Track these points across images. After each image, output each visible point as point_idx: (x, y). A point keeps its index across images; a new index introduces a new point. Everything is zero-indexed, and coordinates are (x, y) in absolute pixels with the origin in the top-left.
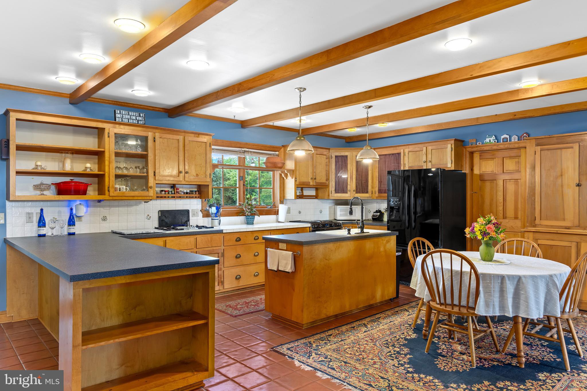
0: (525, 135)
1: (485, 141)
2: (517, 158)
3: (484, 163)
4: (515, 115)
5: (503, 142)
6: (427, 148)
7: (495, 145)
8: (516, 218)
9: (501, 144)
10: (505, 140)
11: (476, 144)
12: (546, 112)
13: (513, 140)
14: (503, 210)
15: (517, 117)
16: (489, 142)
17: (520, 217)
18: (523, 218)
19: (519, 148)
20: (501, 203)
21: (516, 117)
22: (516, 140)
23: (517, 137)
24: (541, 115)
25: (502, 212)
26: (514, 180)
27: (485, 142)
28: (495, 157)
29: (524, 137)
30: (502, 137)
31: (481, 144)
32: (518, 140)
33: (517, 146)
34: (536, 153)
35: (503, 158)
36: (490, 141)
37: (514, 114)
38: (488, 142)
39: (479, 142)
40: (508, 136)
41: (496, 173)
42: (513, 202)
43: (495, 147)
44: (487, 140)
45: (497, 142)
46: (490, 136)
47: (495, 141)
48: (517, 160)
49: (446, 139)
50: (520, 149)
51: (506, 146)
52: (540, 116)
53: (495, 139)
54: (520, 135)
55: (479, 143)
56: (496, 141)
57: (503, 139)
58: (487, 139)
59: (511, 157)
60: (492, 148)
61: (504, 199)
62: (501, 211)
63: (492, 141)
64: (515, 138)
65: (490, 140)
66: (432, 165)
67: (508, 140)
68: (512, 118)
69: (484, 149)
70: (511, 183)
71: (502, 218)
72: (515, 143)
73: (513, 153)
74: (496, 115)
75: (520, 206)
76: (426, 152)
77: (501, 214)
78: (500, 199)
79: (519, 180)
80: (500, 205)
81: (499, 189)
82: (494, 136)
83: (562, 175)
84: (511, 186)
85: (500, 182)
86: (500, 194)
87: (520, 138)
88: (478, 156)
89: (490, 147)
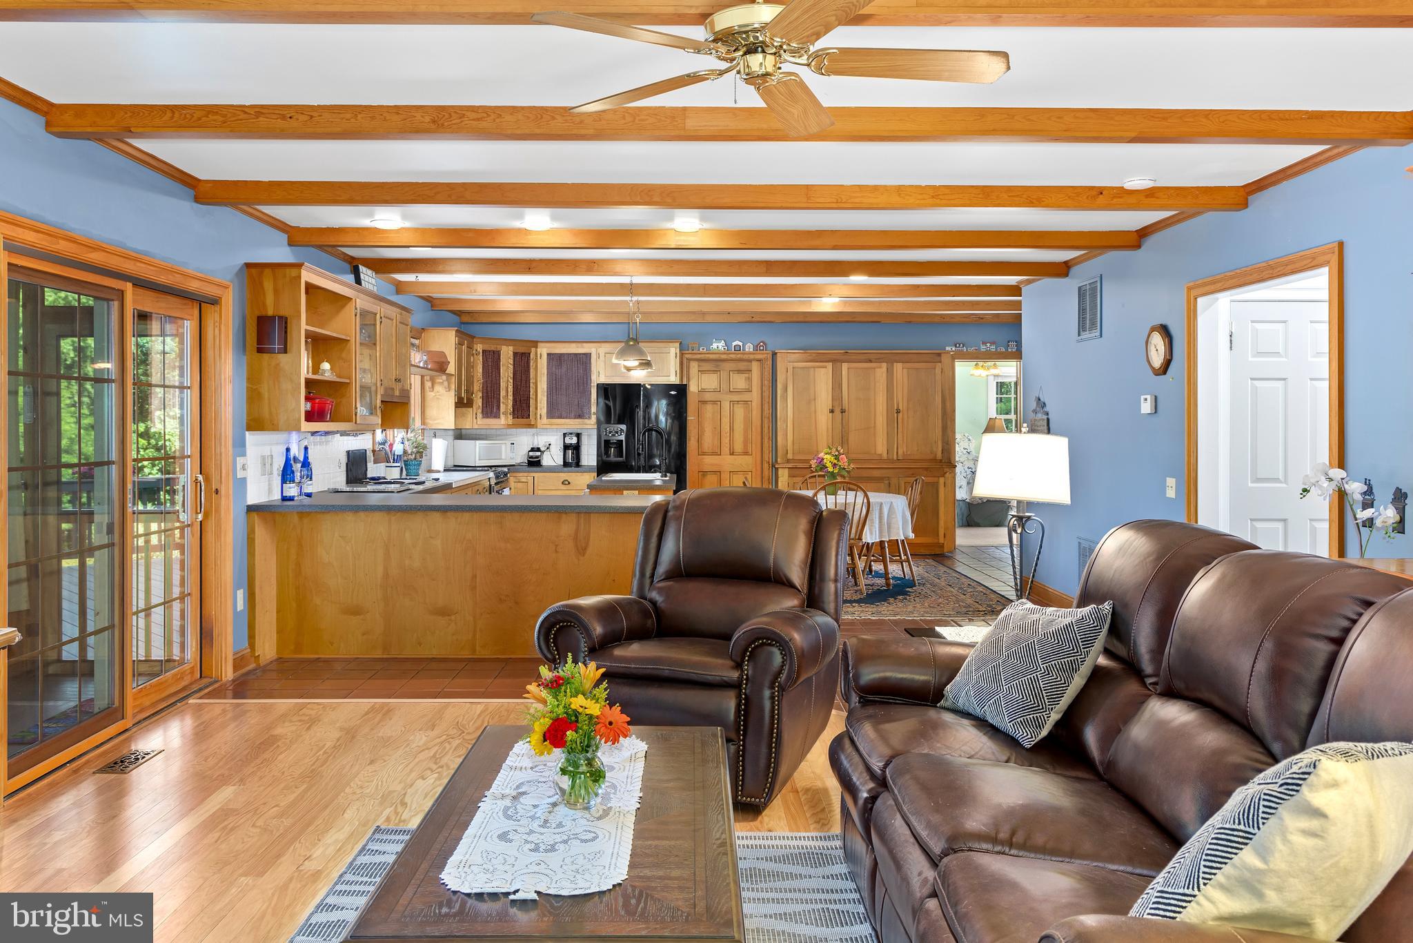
0: (762, 344)
1: (711, 347)
2: (748, 372)
3: (705, 377)
4: (753, 317)
5: (735, 350)
7: (724, 353)
8: (746, 453)
9: (732, 353)
10: (737, 348)
11: (699, 350)
12: (788, 319)
13: (747, 350)
14: (729, 442)
15: (756, 320)
16: (716, 348)
17: (751, 454)
19: (750, 361)
20: (728, 432)
21: (753, 319)
22: (752, 350)
23: (752, 346)
24: (783, 321)
25: (728, 446)
26: (744, 403)
28: (719, 370)
29: (761, 346)
30: (734, 344)
31: (706, 350)
33: (752, 357)
34: (789, 370)
35: (730, 371)
36: (718, 348)
37: (752, 315)
40: (741, 344)
41: (720, 391)
42: (743, 432)
43: (724, 357)
44: (715, 346)
45: (727, 350)
46: (718, 340)
47: (724, 349)
48: (747, 375)
49: (669, 339)
50: (753, 362)
51: (739, 356)
53: (724, 345)
54: (756, 344)
55: (703, 349)
56: (726, 347)
57: (735, 346)
58: (713, 344)
59: (739, 371)
60: (721, 357)
61: (732, 429)
62: (727, 444)
63: (720, 348)
64: (749, 347)
65: (719, 346)
67: (742, 349)
68: (748, 320)
70: (740, 405)
71: (729, 453)
72: (750, 353)
73: (742, 366)
75: (750, 437)
77: (727, 448)
78: (727, 427)
79: (749, 403)
80: (726, 435)
81: (725, 414)
82: (723, 342)
83: (815, 399)
84: (740, 412)
85: (726, 405)
86: (726, 421)
87: (756, 348)
88: (697, 366)
89: (718, 355)
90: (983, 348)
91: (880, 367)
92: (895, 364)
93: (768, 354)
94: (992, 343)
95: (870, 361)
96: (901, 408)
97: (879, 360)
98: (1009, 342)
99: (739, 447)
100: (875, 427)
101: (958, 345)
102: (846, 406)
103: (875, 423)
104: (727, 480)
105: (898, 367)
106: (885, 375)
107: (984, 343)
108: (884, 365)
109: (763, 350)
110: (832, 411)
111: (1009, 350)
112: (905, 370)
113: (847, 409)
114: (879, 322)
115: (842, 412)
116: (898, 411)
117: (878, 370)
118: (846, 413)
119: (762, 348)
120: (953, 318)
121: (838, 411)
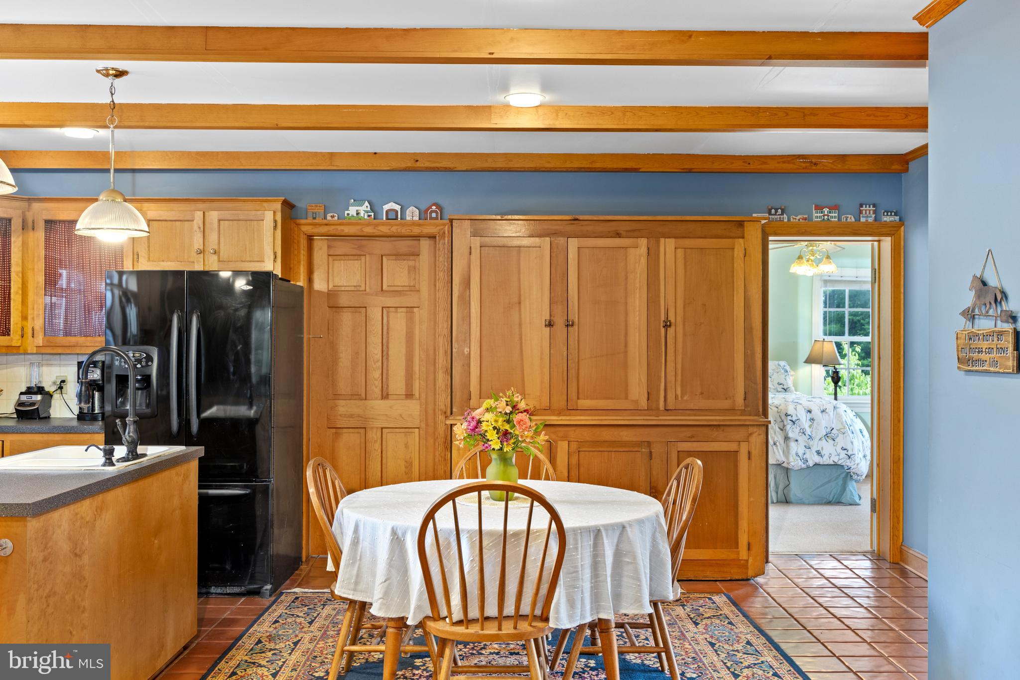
0: (434, 207)
1: (346, 212)
2: (412, 258)
3: (339, 266)
4: (417, 161)
5: (387, 219)
6: (206, 213)
7: (369, 224)
8: (409, 395)
9: (383, 224)
10: (392, 215)
11: (325, 218)
12: (479, 164)
13: (408, 218)
14: (381, 377)
15: (422, 165)
16: (355, 215)
17: (417, 395)
18: (423, 396)
19: (417, 237)
20: (378, 361)
21: (418, 164)
22: (416, 218)
23: (418, 211)
24: (469, 168)
25: (378, 383)
26: (404, 310)
27: (346, 215)
28: (362, 253)
29: (432, 212)
30: (386, 207)
31: (336, 218)
32: (419, 219)
33: (416, 231)
34: (473, 250)
35: (382, 256)
36: (357, 214)
37: (416, 157)
38: (353, 216)
39: (332, 214)
40: (398, 208)
41: (365, 291)
42: (404, 358)
43: (369, 230)
44: (352, 211)
45: (374, 219)
46: (359, 202)
47: (369, 216)
48: (411, 263)
49: (261, 195)
50: (419, 240)
51: (394, 229)
52: (466, 171)
53: (369, 209)
54: (423, 208)
55: (333, 217)
56: (372, 214)
57: (387, 212)
58: (350, 208)
59: (398, 256)
60: (363, 231)
61: (385, 354)
62: (376, 380)
63: (362, 215)
64: (412, 214)
65: (358, 210)
66: (219, 261)
67: (399, 217)
68: (409, 165)
69: (343, 230)
70: (399, 315)
71: (380, 396)
72: (413, 224)
73: (404, 246)
74: (375, 153)
75: (416, 368)
76: (202, 226)
77: (376, 387)
78: (376, 352)
79: (415, 310)
80: (374, 366)
81: (374, 328)
82: (367, 204)
83: (520, 303)
84: (398, 323)
85: (375, 314)
86: (375, 342)
87: (423, 215)
88: (325, 248)
89: (359, 227)
90: (816, 216)
91: (636, 247)
92: (662, 240)
93: (444, 225)
94: (832, 208)
95: (618, 235)
96: (672, 318)
97: (634, 233)
98: (861, 206)
99: (397, 385)
100: (626, 352)
101: (773, 211)
102: (574, 316)
103: (626, 345)
104: (375, 441)
105: (668, 246)
106: (644, 261)
107: (819, 208)
108: (643, 242)
109: (436, 218)
110: (550, 324)
111: (863, 220)
112: (680, 252)
113: (576, 320)
114: (635, 170)
115: (567, 326)
116: (667, 326)
117: (632, 251)
118: (576, 327)
119: (434, 215)
120: (765, 163)
121: (560, 321)
